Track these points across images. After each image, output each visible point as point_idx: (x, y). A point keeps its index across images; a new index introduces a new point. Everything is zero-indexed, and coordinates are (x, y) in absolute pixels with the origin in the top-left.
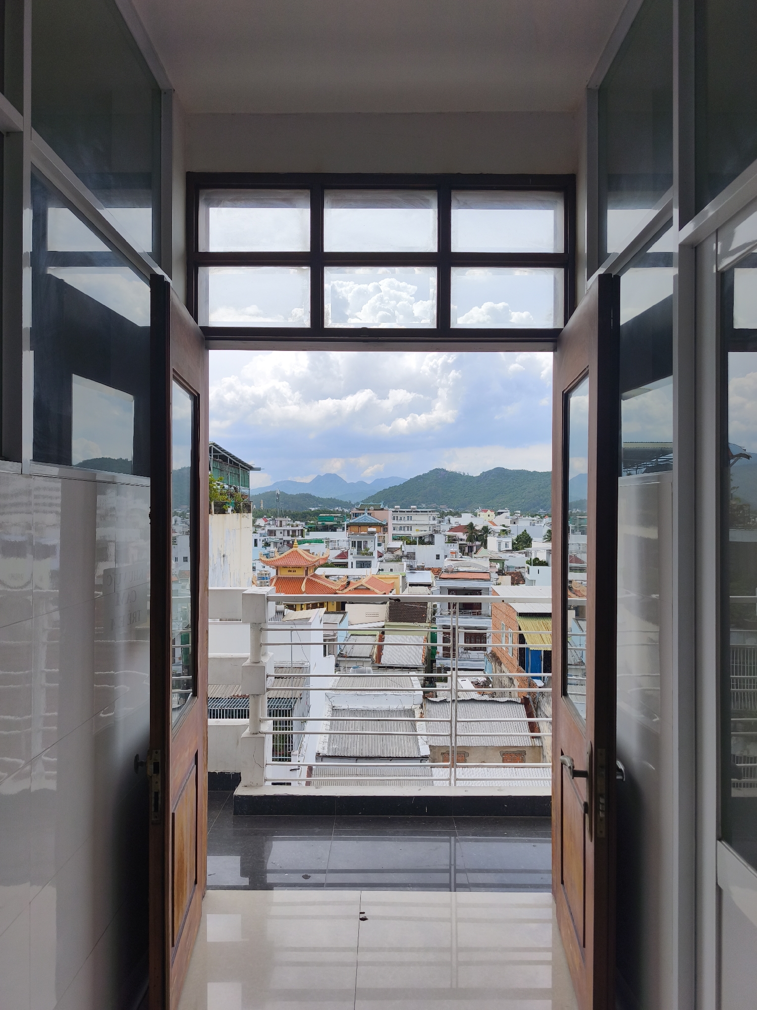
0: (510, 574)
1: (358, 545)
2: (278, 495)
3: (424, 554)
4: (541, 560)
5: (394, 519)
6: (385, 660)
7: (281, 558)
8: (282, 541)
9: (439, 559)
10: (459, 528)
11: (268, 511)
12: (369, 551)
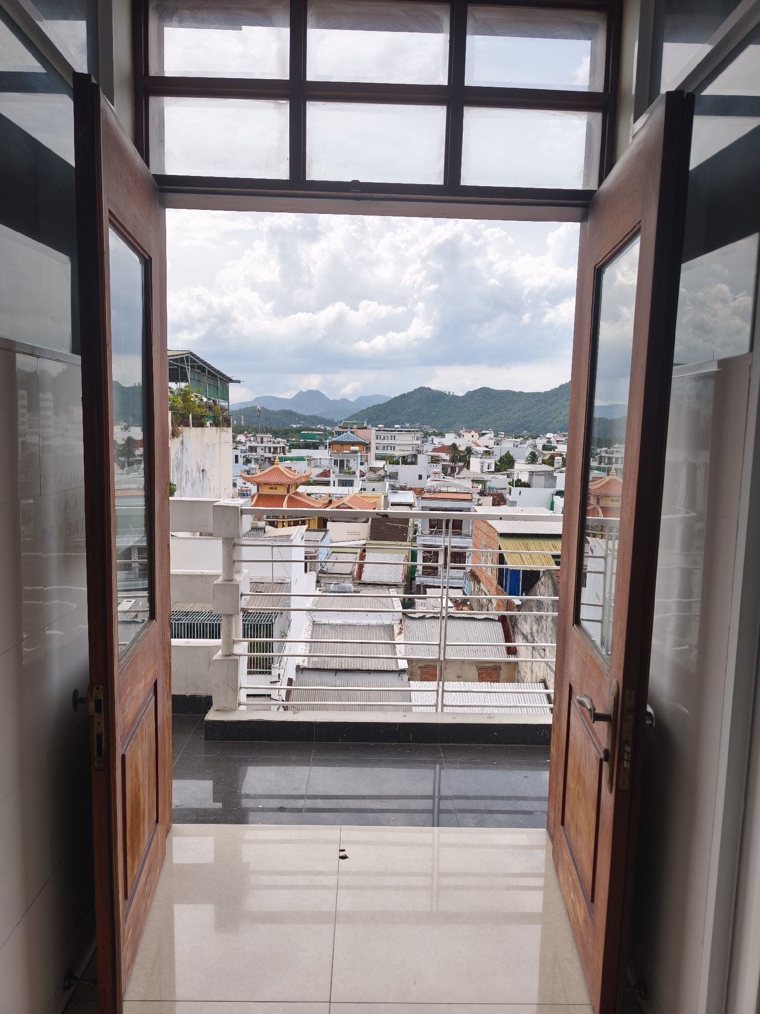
0: (492, 495)
1: (341, 464)
2: (259, 411)
3: (407, 474)
4: (523, 481)
5: (377, 438)
6: (365, 577)
7: (262, 475)
8: (263, 458)
9: (421, 479)
10: (443, 449)
11: (248, 427)
12: (352, 470)
